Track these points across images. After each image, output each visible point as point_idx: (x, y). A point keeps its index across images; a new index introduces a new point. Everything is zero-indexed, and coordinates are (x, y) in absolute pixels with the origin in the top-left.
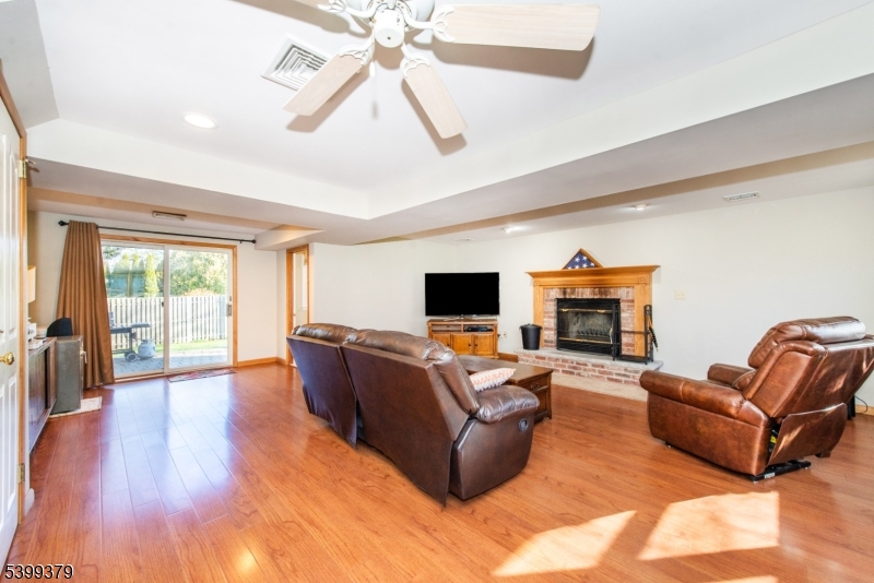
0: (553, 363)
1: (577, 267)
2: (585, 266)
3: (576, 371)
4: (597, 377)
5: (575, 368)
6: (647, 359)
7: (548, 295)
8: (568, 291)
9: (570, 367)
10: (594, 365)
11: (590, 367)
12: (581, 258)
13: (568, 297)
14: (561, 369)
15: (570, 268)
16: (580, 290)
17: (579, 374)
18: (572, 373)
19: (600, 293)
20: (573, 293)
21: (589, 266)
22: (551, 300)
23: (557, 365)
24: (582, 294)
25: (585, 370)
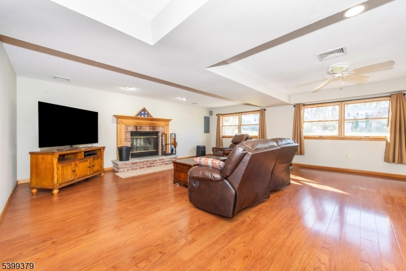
0: (141, 164)
1: (143, 116)
2: (146, 116)
3: (152, 165)
4: (161, 164)
5: (152, 164)
6: (172, 152)
7: (127, 129)
8: (138, 127)
9: (150, 164)
10: (160, 160)
11: (158, 161)
12: (145, 112)
13: (138, 130)
14: (145, 166)
15: (139, 116)
16: (144, 127)
17: (154, 166)
18: (151, 166)
19: (153, 129)
20: (141, 128)
21: (148, 116)
22: (129, 132)
23: (143, 165)
24: (145, 129)
25: (156, 163)
